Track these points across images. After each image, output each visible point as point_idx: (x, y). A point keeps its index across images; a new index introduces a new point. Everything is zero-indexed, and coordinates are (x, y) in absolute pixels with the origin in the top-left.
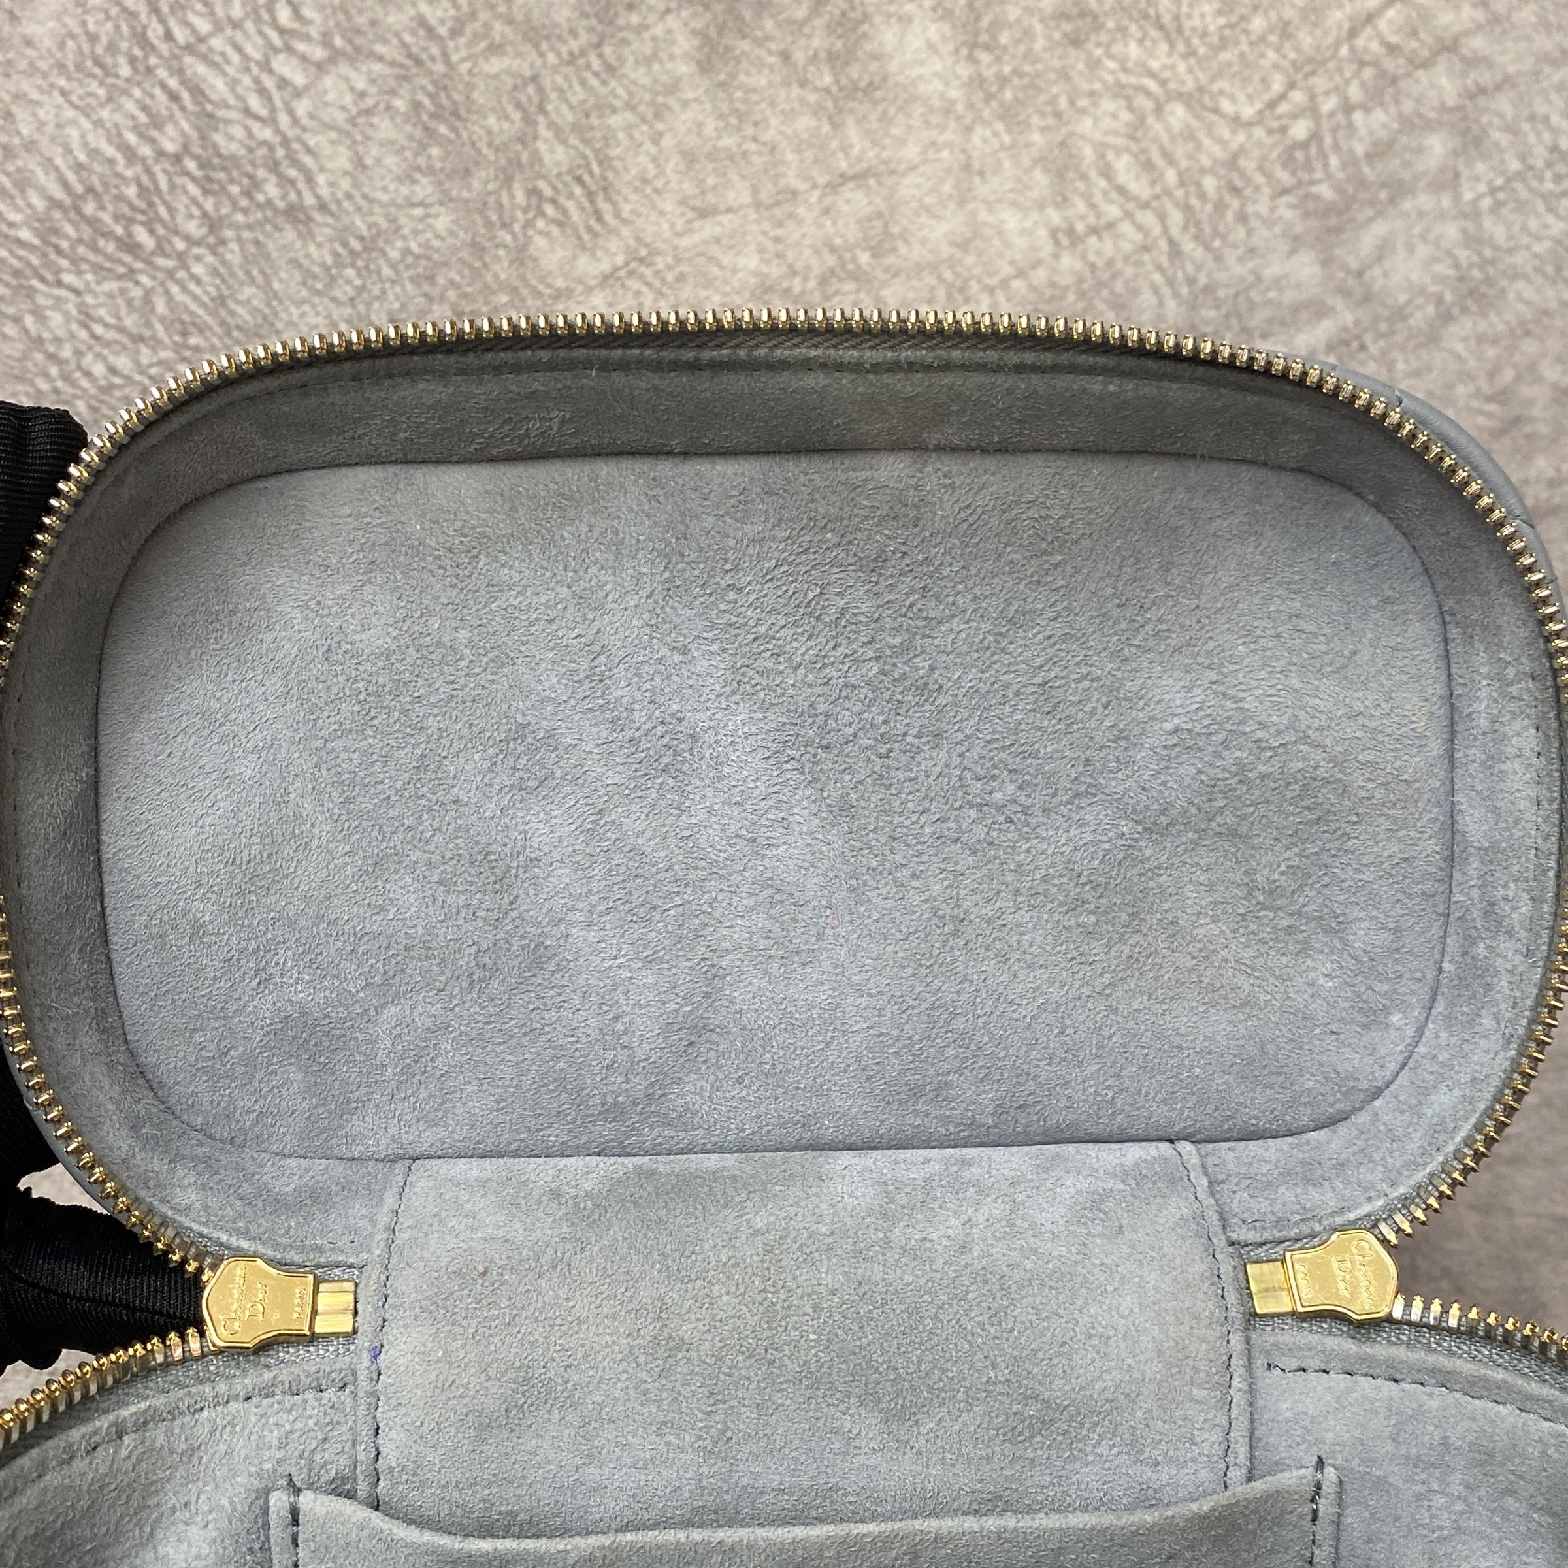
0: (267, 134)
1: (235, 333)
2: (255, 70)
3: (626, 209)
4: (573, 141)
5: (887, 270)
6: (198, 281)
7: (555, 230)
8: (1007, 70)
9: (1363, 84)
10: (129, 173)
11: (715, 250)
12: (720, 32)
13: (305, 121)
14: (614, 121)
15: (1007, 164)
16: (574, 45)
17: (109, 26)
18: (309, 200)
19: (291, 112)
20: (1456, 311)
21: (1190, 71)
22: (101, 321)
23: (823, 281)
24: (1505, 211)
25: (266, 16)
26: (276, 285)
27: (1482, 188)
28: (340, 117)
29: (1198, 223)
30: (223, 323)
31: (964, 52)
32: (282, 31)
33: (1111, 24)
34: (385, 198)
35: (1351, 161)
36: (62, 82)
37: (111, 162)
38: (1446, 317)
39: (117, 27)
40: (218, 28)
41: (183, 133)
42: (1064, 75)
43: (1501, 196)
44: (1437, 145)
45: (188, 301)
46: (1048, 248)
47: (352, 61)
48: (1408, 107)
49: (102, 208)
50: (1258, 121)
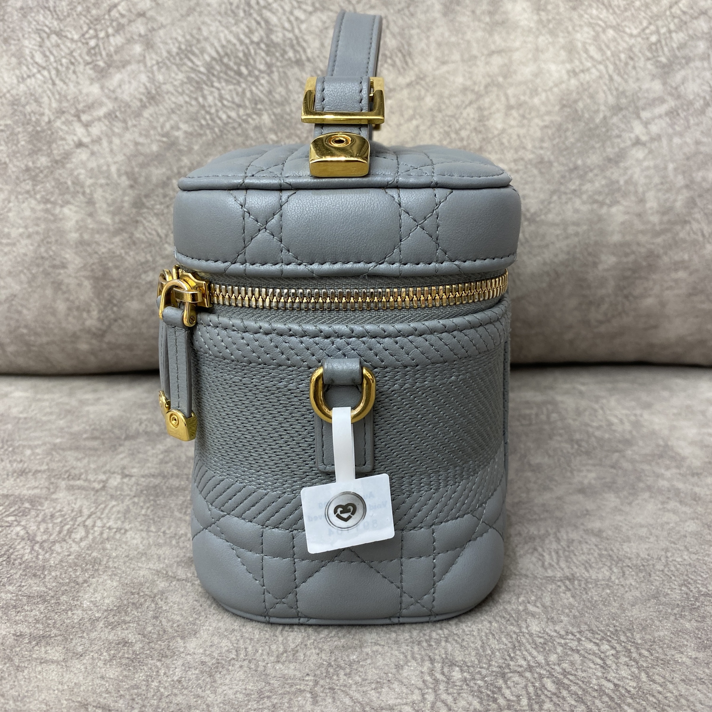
0: (290, 35)
1: (275, 104)
2: (288, 14)
3: (416, 61)
4: (399, 38)
5: (509, 83)
6: (262, 86)
7: (391, 68)
8: (550, 18)
9: (675, 24)
10: (240, 48)
11: (447, 76)
13: (304, 31)
14: (413, 32)
15: (551, 49)
16: (399, 7)
18: (304, 58)
19: (299, 28)
21: (614, 18)
22: (227, 100)
23: (486, 87)
28: (317, 30)
29: (619, 69)
30: (270, 101)
31: (535, 11)
35: (672, 50)
36: (219, 18)
37: (234, 45)
38: (707, 105)
41: (261, 35)
42: (570, 19)
44: (702, 46)
45: (258, 92)
46: (565, 77)
47: (322, 12)
48: (691, 32)
49: (230, 60)
50: (639, 35)
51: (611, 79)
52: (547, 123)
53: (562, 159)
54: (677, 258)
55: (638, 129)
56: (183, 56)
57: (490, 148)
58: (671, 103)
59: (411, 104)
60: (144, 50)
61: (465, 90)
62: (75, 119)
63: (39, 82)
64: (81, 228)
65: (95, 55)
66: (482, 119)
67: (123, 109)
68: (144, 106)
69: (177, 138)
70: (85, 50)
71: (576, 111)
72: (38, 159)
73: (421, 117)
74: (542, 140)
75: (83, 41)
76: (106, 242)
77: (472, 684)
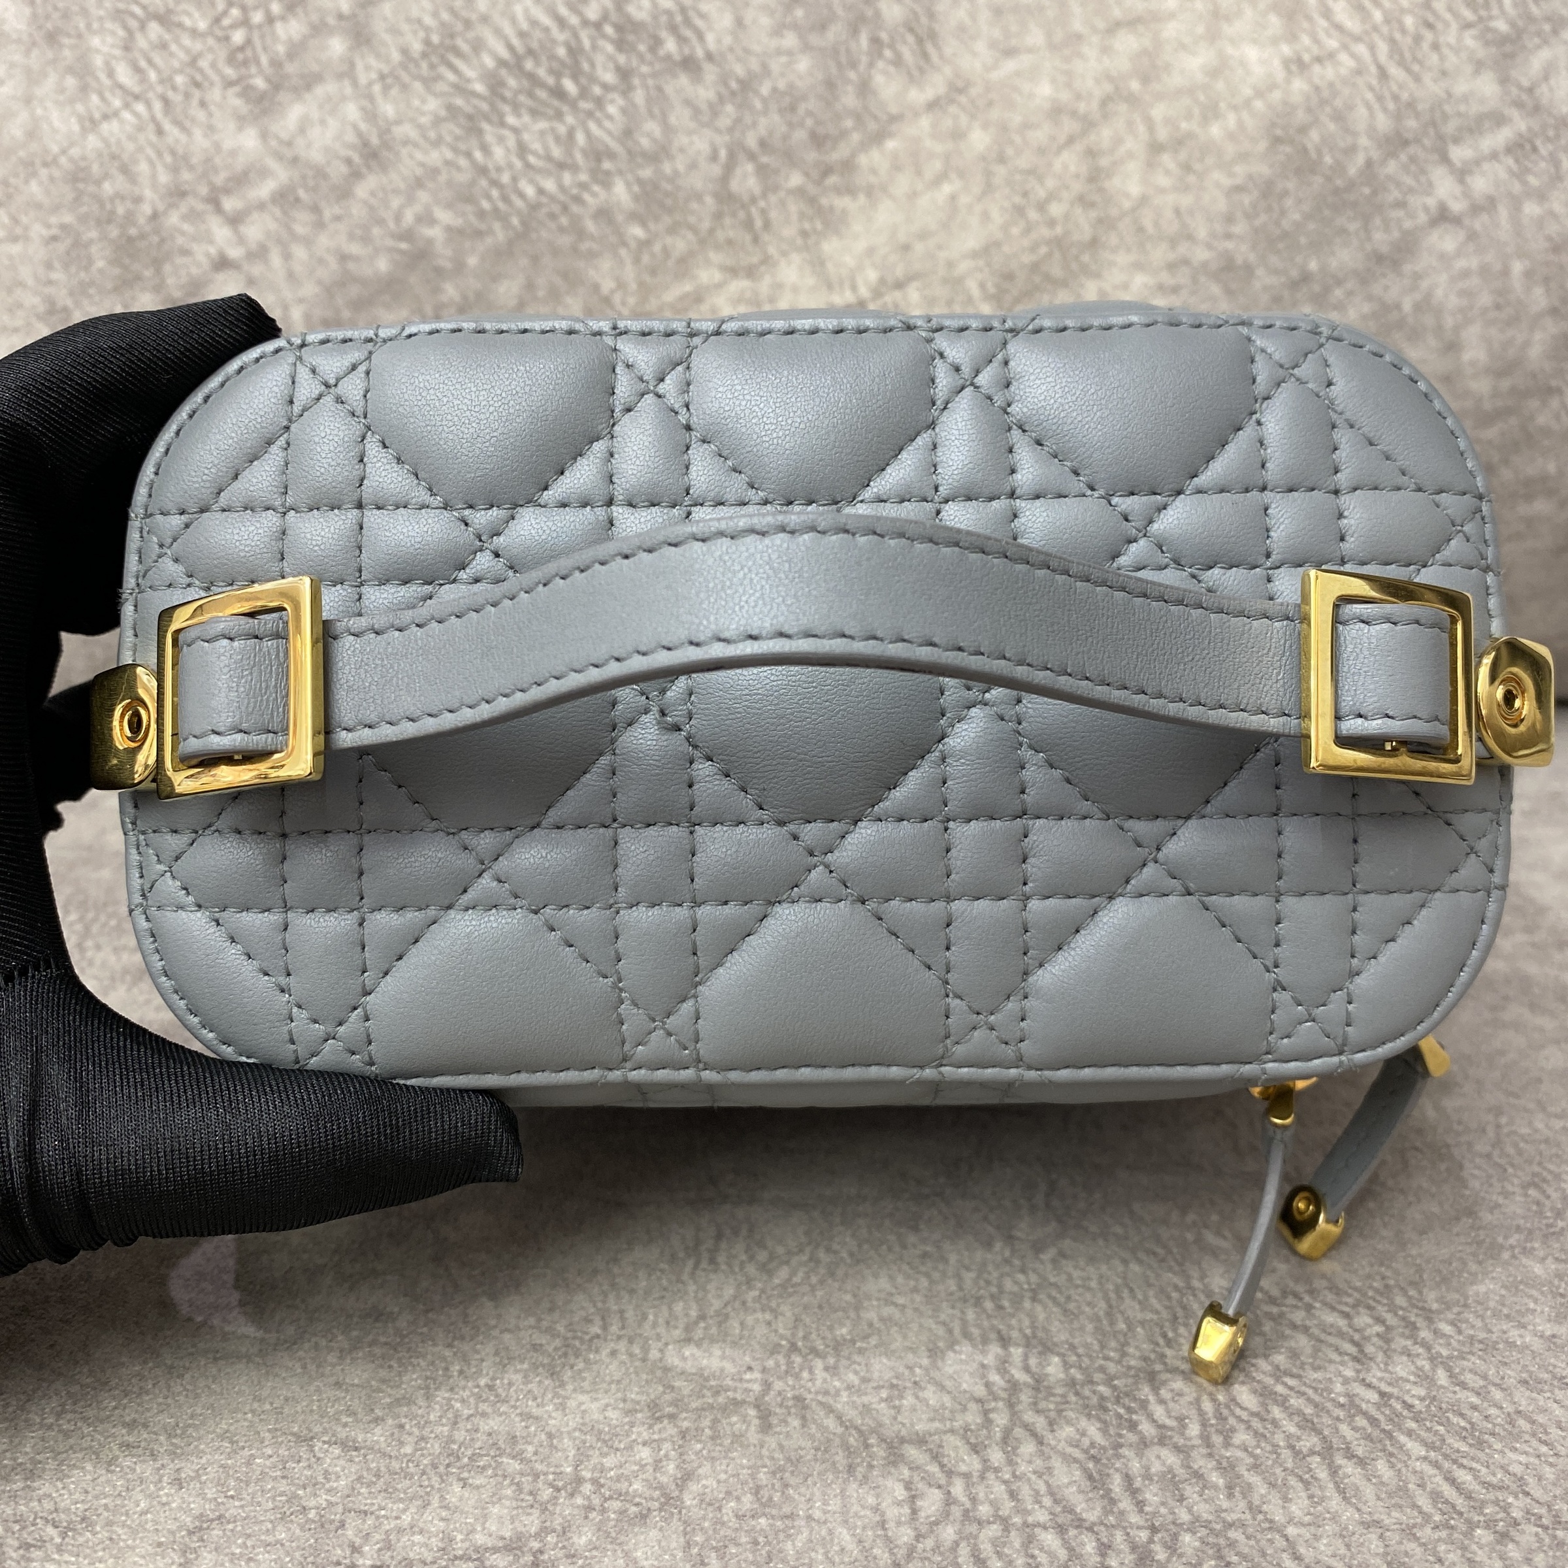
51: (1383, 74)
52: (1239, 181)
53: (1274, 260)
54: (1531, 471)
55: (1445, 188)
56: (435, 59)
57: (1113, 240)
58: (1520, 124)
59: (939, 148)
60: (351, 49)
61: (1056, 111)
62: (209, 207)
63: (128, 128)
65: (245, 63)
66: (1095, 177)
67: (311, 183)
68: (356, 175)
69: (430, 242)
70: (222, 54)
71: (1305, 150)
72: (133, 298)
73: (962, 174)
74: (1229, 219)
75: (219, 33)
77: (1086, 1392)
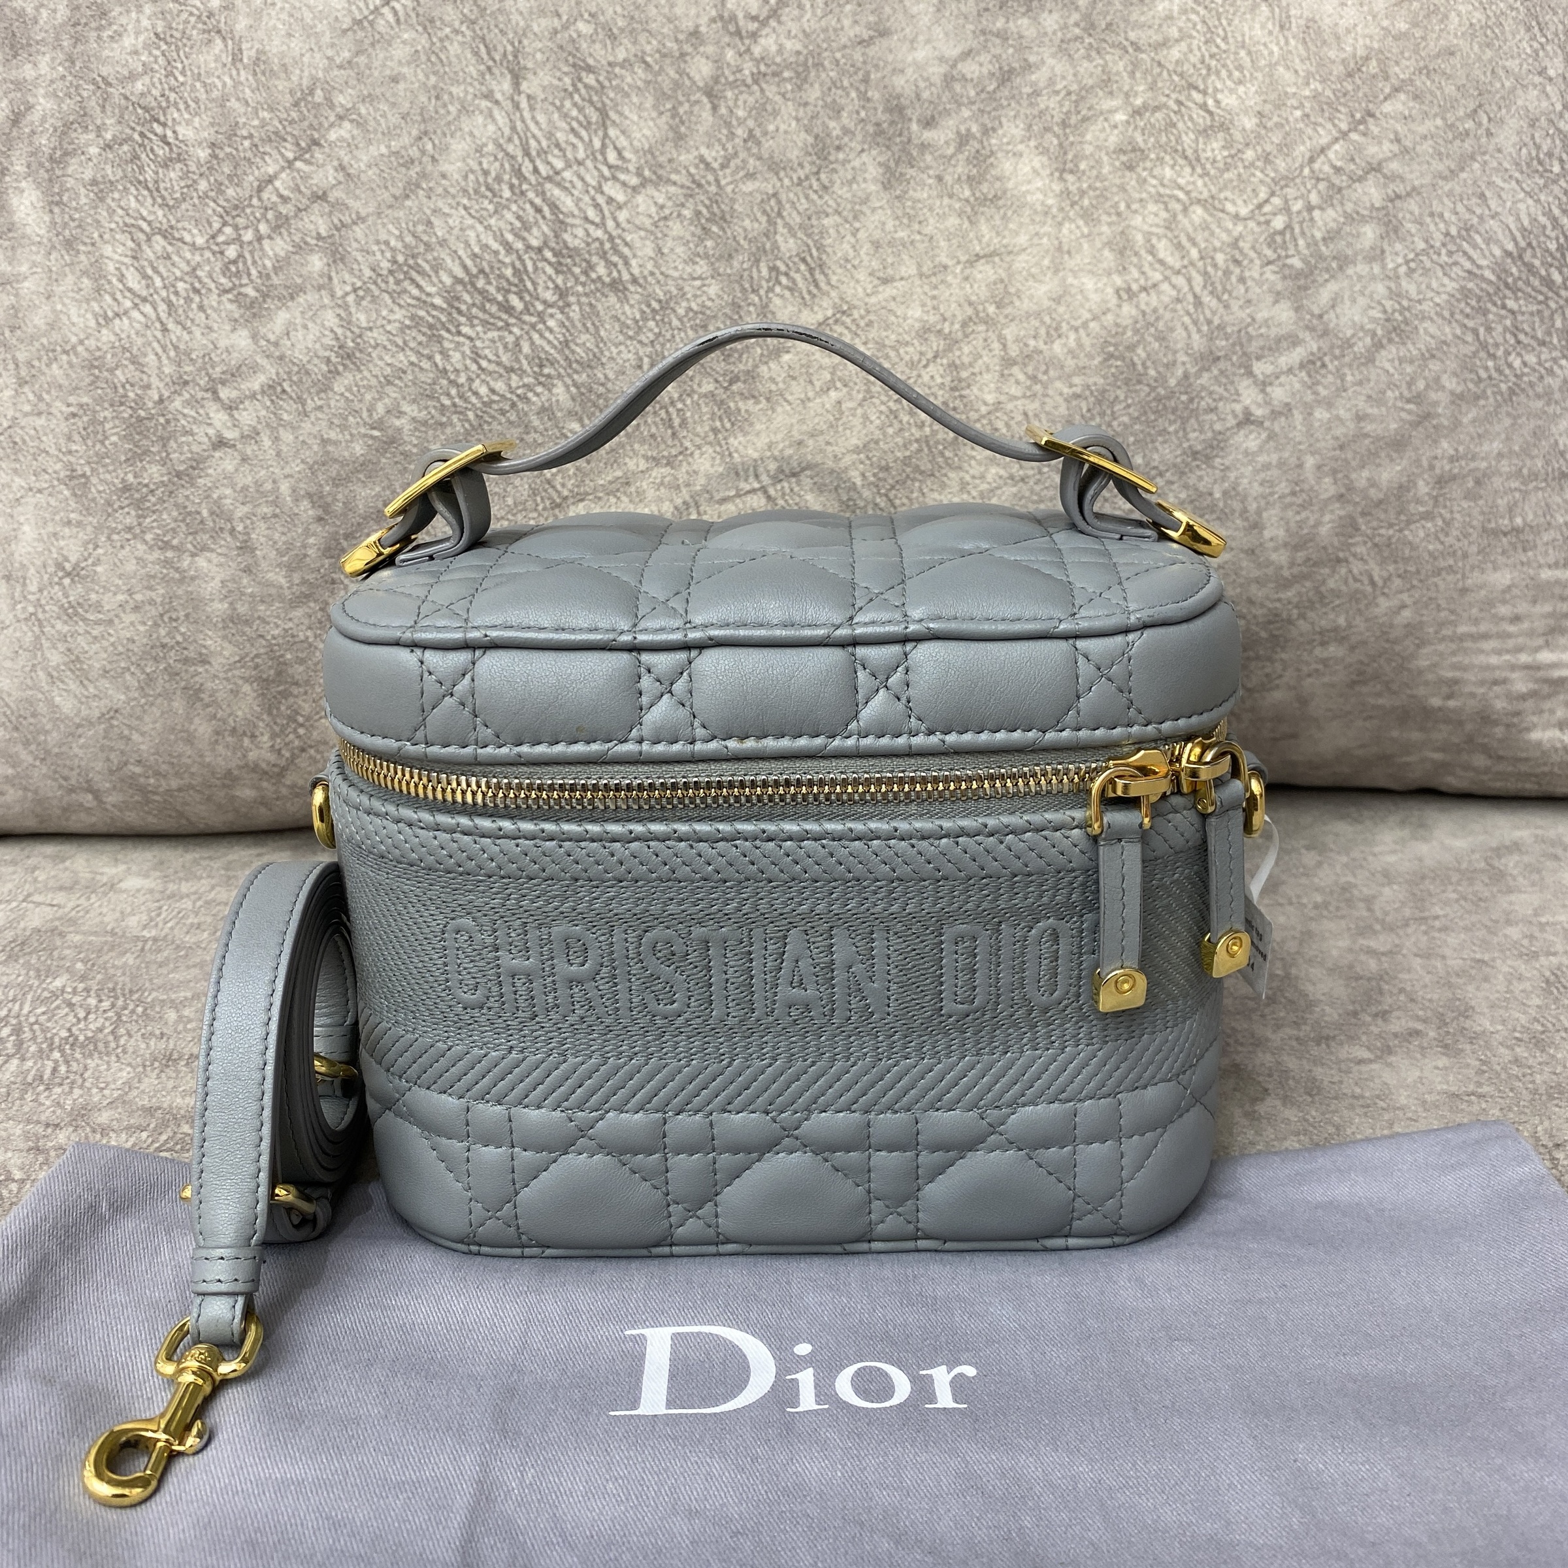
0: (599, 233)
1: (574, 365)
2: (592, 192)
3: (834, 279)
4: (800, 234)
5: (1006, 317)
6: (551, 331)
7: (787, 293)
8: (1085, 186)
9: (1319, 193)
10: (507, 260)
11: (892, 305)
12: (897, 163)
13: (624, 225)
14: (826, 222)
15: (1086, 246)
16: (801, 173)
17: (497, 164)
18: (626, 277)
19: (615, 219)
20: (1385, 341)
21: (1205, 185)
22: (486, 357)
23: (964, 325)
24: (1415, 275)
25: (600, 157)
26: (602, 333)
27: (1400, 260)
28: (648, 223)
29: (1212, 284)
30: (567, 359)
31: (1057, 174)
32: (610, 167)
33: (1153, 156)
34: (676, 274)
35: (1313, 243)
36: (465, 201)
37: (496, 253)
38: (1379, 346)
39: (502, 165)
40: (568, 166)
41: (544, 234)
42: (1123, 188)
43: (1413, 265)
44: (1369, 233)
45: (544, 344)
46: (1114, 301)
47: (656, 185)
48: (1349, 207)
49: (489, 283)
50: (1251, 217)
51: (1198, 302)
52: (1077, 390)
54: (1324, 623)
55: (1249, 396)
56: (400, 276)
58: (1312, 344)
60: (328, 265)
61: (925, 332)
62: (209, 395)
63: (137, 326)
64: (231, 593)
65: (238, 274)
67: (295, 378)
68: (334, 372)
69: (399, 430)
70: (219, 265)
71: (1133, 364)
72: (144, 468)
75: (216, 248)
76: (278, 617)
